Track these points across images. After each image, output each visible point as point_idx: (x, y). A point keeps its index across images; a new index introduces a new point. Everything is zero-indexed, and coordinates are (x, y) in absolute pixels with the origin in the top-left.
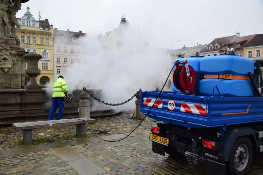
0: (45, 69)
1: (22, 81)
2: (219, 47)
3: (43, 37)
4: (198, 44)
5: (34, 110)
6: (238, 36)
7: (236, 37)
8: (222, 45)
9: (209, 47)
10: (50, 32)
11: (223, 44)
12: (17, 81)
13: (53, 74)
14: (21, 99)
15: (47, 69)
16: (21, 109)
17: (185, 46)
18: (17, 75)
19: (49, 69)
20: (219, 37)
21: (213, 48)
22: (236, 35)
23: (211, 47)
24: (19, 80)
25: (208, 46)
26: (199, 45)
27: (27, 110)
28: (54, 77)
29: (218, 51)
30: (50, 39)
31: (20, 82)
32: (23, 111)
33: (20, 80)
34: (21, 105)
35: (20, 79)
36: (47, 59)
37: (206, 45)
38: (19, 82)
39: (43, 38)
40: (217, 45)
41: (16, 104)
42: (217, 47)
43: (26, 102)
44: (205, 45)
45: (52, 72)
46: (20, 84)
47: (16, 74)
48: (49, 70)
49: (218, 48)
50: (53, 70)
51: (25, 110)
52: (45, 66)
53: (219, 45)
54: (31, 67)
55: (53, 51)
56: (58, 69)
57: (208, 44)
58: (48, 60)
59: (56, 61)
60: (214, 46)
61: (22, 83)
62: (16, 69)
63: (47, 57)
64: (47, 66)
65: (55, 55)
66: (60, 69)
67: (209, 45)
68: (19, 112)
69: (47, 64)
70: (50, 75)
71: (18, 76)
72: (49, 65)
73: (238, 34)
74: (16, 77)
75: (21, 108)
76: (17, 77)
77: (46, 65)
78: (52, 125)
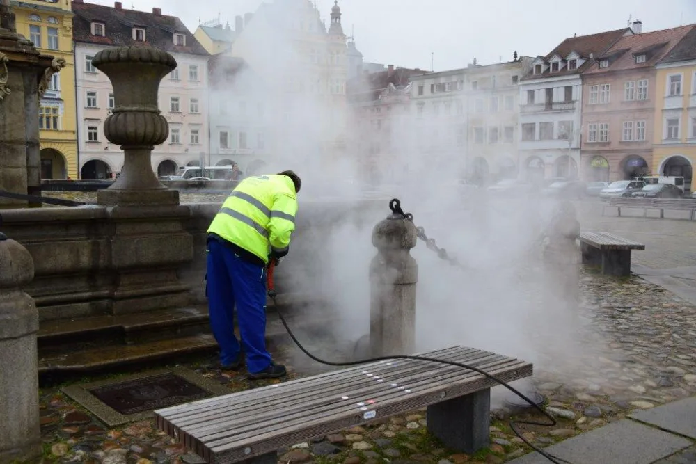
0: (48, 126)
1: (29, 168)
2: (579, 63)
3: (38, 24)
4: (515, 55)
5: (150, 295)
6: (635, 32)
7: (629, 33)
8: (588, 59)
9: (549, 64)
10: (61, 9)
11: (591, 56)
12: (12, 167)
13: (77, 141)
14: (95, 253)
15: (55, 125)
16: (96, 294)
17: (475, 61)
18: (11, 142)
19: (60, 127)
20: (577, 36)
21: (543, 68)
22: (629, 29)
23: (555, 65)
24: (20, 163)
25: (546, 60)
26: (517, 59)
27: (122, 298)
28: (78, 152)
29: (578, 76)
30: (60, 32)
31: (25, 170)
32: (105, 302)
33: (25, 164)
34: (91, 274)
35: (22, 160)
36: (55, 95)
37: (539, 57)
38: (21, 170)
39: (38, 28)
40: (573, 56)
41: (70, 275)
42: (573, 63)
43: (116, 263)
44: (536, 59)
45: (73, 137)
46: (25, 179)
47: (8, 139)
48: (62, 131)
49: (577, 67)
50: (75, 129)
51: (111, 297)
52: (48, 118)
53: (582, 57)
54: (134, 108)
55: (73, 69)
56: (90, 128)
57: (545, 55)
58: (57, 97)
59: (83, 101)
60: (564, 61)
61: (29, 174)
62: (8, 120)
63: (53, 88)
64: (55, 119)
65: (79, 84)
66: (96, 129)
67: (550, 56)
68: (86, 305)
69: (55, 110)
70: (65, 145)
71: (15, 147)
72: (60, 114)
73: (635, 23)
74: (7, 151)
75: (93, 287)
76: (13, 151)
77: (52, 114)
78: (373, 414)
